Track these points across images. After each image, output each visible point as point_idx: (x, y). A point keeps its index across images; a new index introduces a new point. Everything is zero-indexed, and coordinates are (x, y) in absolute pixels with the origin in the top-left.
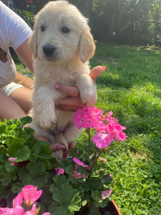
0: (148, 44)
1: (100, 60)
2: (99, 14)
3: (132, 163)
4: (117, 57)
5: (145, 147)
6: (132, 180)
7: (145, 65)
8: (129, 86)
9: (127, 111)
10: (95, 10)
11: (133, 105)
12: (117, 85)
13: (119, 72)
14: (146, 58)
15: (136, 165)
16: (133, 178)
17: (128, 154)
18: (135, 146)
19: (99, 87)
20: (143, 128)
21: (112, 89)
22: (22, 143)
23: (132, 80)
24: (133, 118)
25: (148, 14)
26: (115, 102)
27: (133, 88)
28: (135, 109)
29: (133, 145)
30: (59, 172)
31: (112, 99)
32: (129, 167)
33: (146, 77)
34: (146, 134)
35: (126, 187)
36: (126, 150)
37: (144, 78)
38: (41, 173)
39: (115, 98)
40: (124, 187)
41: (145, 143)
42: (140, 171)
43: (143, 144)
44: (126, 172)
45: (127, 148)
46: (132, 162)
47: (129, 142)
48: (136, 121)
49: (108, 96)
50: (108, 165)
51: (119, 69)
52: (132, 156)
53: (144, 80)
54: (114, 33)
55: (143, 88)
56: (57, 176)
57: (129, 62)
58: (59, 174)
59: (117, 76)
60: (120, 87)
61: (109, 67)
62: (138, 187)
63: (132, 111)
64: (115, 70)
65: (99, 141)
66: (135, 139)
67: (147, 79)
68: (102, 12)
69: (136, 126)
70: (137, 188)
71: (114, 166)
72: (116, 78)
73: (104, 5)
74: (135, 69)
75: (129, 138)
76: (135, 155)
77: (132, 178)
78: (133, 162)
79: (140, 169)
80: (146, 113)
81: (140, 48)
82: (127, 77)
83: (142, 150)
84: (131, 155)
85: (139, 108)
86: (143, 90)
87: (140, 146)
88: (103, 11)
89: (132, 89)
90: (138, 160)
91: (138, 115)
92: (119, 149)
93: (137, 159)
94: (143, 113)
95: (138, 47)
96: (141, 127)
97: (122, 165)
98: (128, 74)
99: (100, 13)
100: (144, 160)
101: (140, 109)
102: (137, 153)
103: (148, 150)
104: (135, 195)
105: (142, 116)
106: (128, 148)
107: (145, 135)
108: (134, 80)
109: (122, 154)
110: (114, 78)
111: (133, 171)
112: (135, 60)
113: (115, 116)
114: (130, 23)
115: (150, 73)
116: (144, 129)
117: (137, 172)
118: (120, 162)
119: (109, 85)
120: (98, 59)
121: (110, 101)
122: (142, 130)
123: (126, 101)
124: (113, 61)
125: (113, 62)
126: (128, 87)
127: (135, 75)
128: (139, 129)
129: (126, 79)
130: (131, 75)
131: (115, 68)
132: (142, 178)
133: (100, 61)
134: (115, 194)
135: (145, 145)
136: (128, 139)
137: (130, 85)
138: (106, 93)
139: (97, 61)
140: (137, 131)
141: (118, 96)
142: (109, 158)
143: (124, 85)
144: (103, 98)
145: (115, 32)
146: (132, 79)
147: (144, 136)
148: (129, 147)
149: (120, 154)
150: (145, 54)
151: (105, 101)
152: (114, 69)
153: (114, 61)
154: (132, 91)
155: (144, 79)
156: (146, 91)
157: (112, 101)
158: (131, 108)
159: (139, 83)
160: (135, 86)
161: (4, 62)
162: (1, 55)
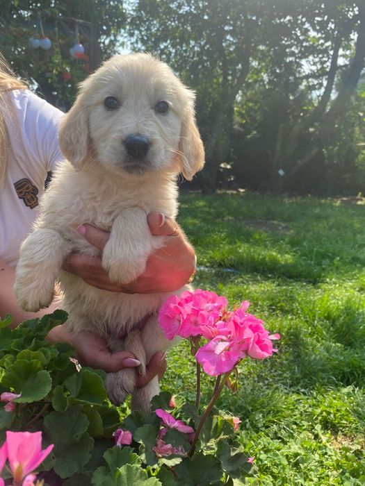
0: (360, 194)
1: (250, 227)
2: (249, 137)
3: (327, 460)
4: (289, 220)
5: (360, 419)
7: (355, 235)
8: (318, 279)
9: (314, 333)
10: (241, 129)
11: (328, 318)
12: (290, 277)
13: (294, 249)
14: (355, 221)
15: (338, 465)
17: (316, 437)
18: (334, 416)
19: (248, 281)
20: (353, 374)
21: (279, 285)
22: (37, 362)
23: (323, 266)
24: (328, 349)
25: (353, 132)
26: (285, 312)
27: (327, 282)
28: (331, 329)
29: (329, 413)
30: (120, 440)
31: (276, 306)
32: (320, 469)
33: (355, 260)
34: (360, 388)
36: (312, 426)
37: (352, 261)
38: (77, 437)
39: (283, 304)
41: (360, 409)
42: (348, 479)
43: (355, 411)
44: (312, 480)
45: (313, 421)
46: (326, 456)
47: (318, 406)
48: (334, 356)
49: (268, 298)
50: (266, 462)
51: (294, 243)
52: (328, 442)
53: (353, 266)
54: (281, 172)
55: (351, 284)
56: (113, 449)
57: (315, 228)
58: (119, 444)
59: (287, 256)
60: (297, 281)
61: (270, 239)
63: (324, 333)
64: (284, 246)
65: (211, 359)
66: (335, 398)
67: (360, 263)
68: (255, 132)
69: (335, 368)
71: (280, 464)
72: (286, 261)
73: (258, 118)
74: (331, 243)
75: (320, 398)
76: (336, 439)
78: (329, 456)
79: (347, 474)
80: (359, 338)
81: (343, 201)
82: (311, 260)
83: (354, 425)
84: (324, 439)
85: (342, 325)
86: (351, 287)
87: (347, 415)
88: (255, 129)
89: (324, 286)
90: (343, 452)
91: (340, 343)
92: (296, 424)
93: (340, 449)
94: (351, 338)
95: (337, 198)
96: (347, 370)
97: (302, 463)
98: (315, 252)
99: (249, 134)
100: (358, 454)
101: (344, 329)
102: (340, 433)
105: (349, 344)
106: (316, 422)
107: (358, 389)
108: (329, 266)
109: (302, 436)
110: (283, 263)
111: (331, 479)
112: (330, 224)
113: (286, 344)
114: (314, 151)
116: (355, 375)
117: (342, 483)
118: (297, 455)
119: (270, 276)
120: (246, 224)
121: (274, 310)
122: (351, 379)
123: (311, 311)
124: (280, 228)
125: (279, 230)
126: (315, 281)
127: (330, 255)
128: (343, 375)
129: (310, 265)
130: (323, 256)
131: (284, 241)
133: (252, 228)
135: (360, 414)
136: (315, 398)
137: (320, 277)
138: (263, 292)
139: (245, 227)
140: (338, 380)
141: (292, 299)
142: (269, 444)
143: (305, 277)
144: (256, 305)
145: (284, 170)
146: (325, 264)
147: (356, 392)
148: (320, 418)
149: (295, 435)
150: (353, 212)
151: (261, 311)
152: (282, 244)
153: (283, 229)
154: (325, 291)
155: (352, 264)
156: (357, 289)
157: (278, 312)
158: (322, 325)
159: (341, 273)
160: (331, 280)
161: (32, 208)
162: (26, 192)
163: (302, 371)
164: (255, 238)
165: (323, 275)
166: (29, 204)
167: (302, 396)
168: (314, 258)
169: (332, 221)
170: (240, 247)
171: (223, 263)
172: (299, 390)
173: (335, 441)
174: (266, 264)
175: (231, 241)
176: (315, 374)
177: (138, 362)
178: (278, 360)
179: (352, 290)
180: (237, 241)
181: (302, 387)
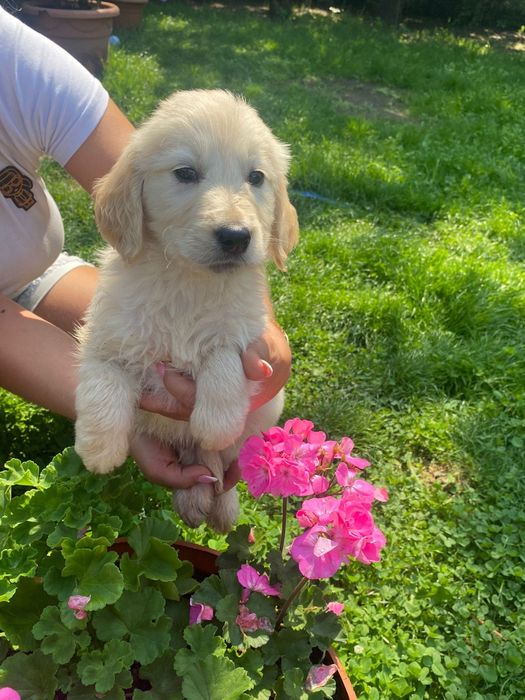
0: (523, 28)
1: (344, 99)
3: (414, 498)
4: (405, 86)
5: (460, 444)
6: (408, 554)
7: (501, 124)
8: (435, 213)
9: (419, 316)
11: (440, 295)
12: (397, 209)
13: (408, 154)
15: (425, 504)
16: (412, 548)
17: (405, 466)
18: (431, 442)
20: (462, 381)
21: (379, 224)
23: (446, 189)
24: (433, 341)
26: (383, 279)
27: (447, 219)
28: (443, 310)
29: (424, 439)
30: (200, 615)
31: (372, 267)
32: (405, 511)
33: (494, 177)
34: (467, 402)
35: (390, 575)
36: (401, 452)
37: (488, 179)
38: (154, 621)
39: (382, 265)
40: (383, 575)
41: (462, 433)
42: (435, 523)
44: (394, 528)
45: (403, 446)
46: (414, 494)
47: (412, 425)
48: (440, 352)
49: (362, 254)
51: (408, 142)
52: (417, 473)
53: (489, 191)
55: (480, 224)
56: (193, 626)
57: (444, 107)
58: (199, 620)
59: (397, 170)
60: (405, 216)
61: (373, 131)
62: (423, 575)
63: (433, 316)
64: (393, 147)
66: (433, 415)
67: (499, 185)
69: (440, 371)
70: (420, 579)
74: (462, 142)
75: (415, 414)
76: (427, 469)
77: (409, 547)
78: (417, 492)
79: (435, 517)
80: (477, 325)
81: (493, 42)
82: (430, 178)
83: (451, 453)
84: (413, 470)
85: (458, 307)
86: (480, 229)
87: (445, 440)
89: (444, 227)
90: (434, 489)
91: (451, 330)
92: (382, 449)
93: (431, 483)
94: (466, 324)
95: (486, 35)
96: (454, 375)
98: (437, 165)
100: (449, 489)
101: (459, 312)
102: (433, 461)
103: (466, 455)
104: (412, 596)
105: (462, 333)
106: (407, 445)
107: (463, 403)
108: (454, 188)
109: (388, 466)
110: (389, 181)
111: (416, 524)
112: (467, 100)
113: (379, 332)
115: (511, 161)
117: (427, 528)
119: (368, 208)
120: (338, 93)
121: (368, 273)
122: (457, 387)
124: (390, 103)
125: (389, 107)
126: (429, 216)
127: (459, 168)
128: (449, 382)
129: (428, 186)
130: (448, 169)
131: (394, 137)
132: (437, 548)
133: (347, 103)
134: (355, 595)
135: (461, 438)
136: (409, 415)
137: (438, 208)
138: (356, 242)
139: (337, 100)
140: (440, 390)
143: (418, 210)
144: (345, 267)
146: (448, 185)
147: (461, 407)
148: (412, 442)
149: (380, 465)
150: (506, 73)
151: (351, 276)
152: (391, 143)
153: (394, 104)
154: (441, 234)
155: (487, 184)
156: (487, 234)
157: (373, 275)
158: (431, 305)
159: (468, 204)
160: (453, 215)
161: (26, 210)
162: (14, 188)
163: (396, 374)
164: (351, 130)
165: (443, 206)
166: (21, 204)
167: (394, 413)
168: (435, 174)
169: (471, 95)
170: (327, 149)
171: (300, 182)
172: (389, 402)
173: (425, 473)
174: (364, 186)
175: (315, 136)
176: (413, 379)
177: (214, 479)
178: (367, 356)
179: (480, 235)
180: (323, 136)
181: (394, 398)
